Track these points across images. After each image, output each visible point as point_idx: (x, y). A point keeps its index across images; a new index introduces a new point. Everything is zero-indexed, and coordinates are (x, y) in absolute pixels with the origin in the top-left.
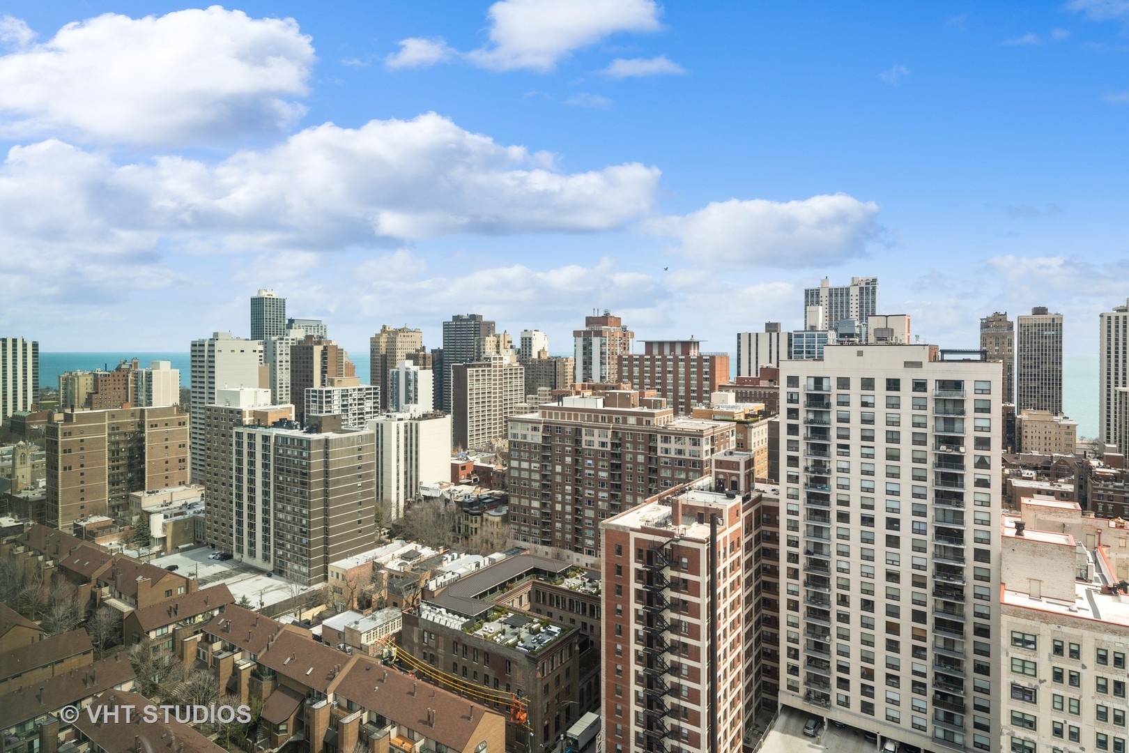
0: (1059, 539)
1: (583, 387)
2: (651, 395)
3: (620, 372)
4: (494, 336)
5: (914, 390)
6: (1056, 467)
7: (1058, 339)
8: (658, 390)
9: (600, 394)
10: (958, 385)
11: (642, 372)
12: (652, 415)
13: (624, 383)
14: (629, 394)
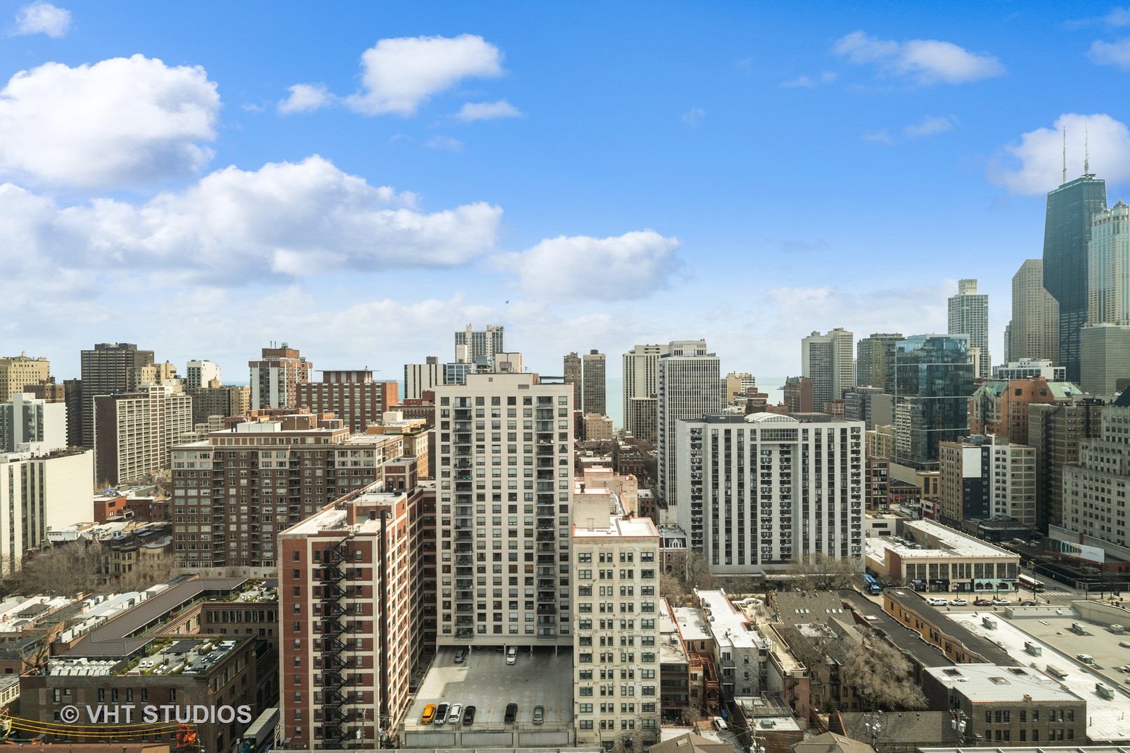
0: (602, 491)
1: (260, 414)
2: (329, 417)
3: (298, 398)
4: (153, 365)
5: (524, 404)
6: (603, 448)
7: (603, 369)
8: (336, 413)
9: (278, 419)
10: (549, 400)
11: (320, 397)
12: (330, 434)
13: (303, 408)
14: (308, 417)
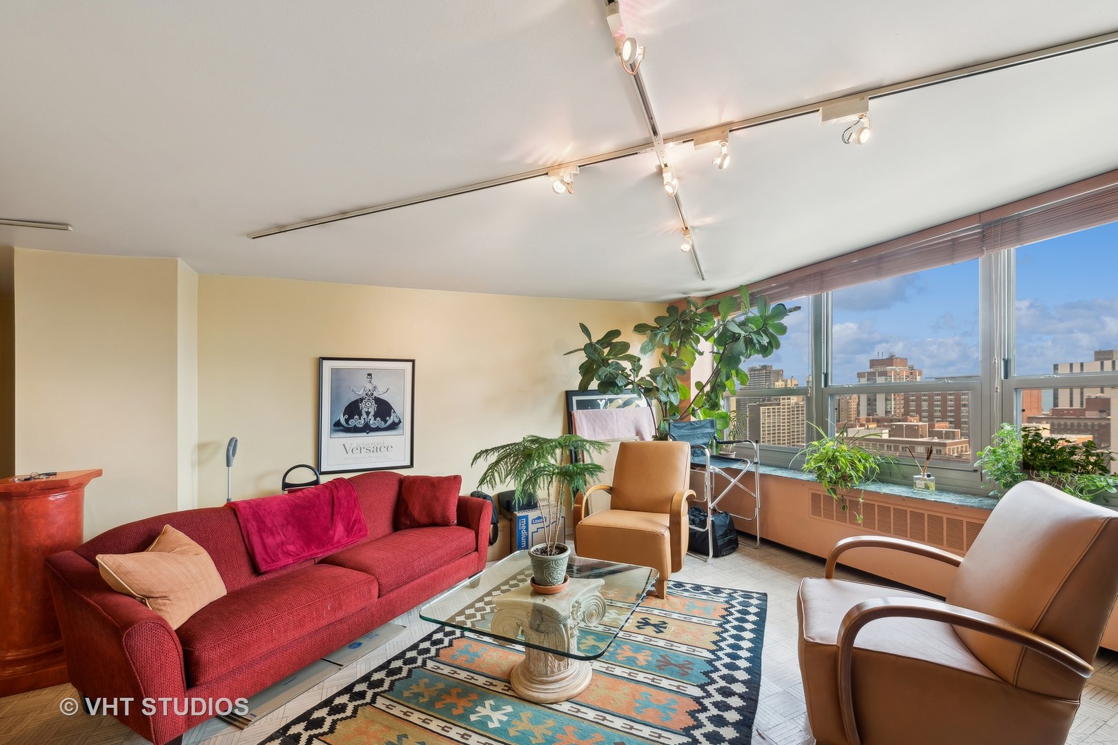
1: (868, 421)
2: (942, 427)
3: (906, 406)
4: (782, 381)
8: (951, 422)
9: (885, 427)
11: (931, 405)
12: (944, 445)
13: (911, 416)
14: (918, 426)
